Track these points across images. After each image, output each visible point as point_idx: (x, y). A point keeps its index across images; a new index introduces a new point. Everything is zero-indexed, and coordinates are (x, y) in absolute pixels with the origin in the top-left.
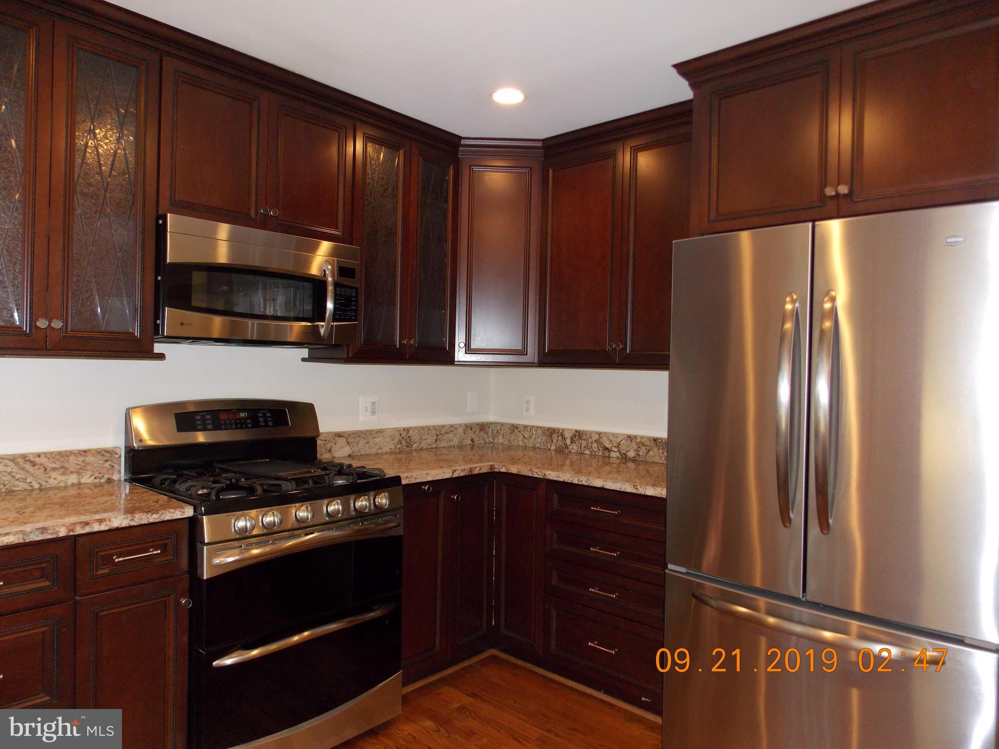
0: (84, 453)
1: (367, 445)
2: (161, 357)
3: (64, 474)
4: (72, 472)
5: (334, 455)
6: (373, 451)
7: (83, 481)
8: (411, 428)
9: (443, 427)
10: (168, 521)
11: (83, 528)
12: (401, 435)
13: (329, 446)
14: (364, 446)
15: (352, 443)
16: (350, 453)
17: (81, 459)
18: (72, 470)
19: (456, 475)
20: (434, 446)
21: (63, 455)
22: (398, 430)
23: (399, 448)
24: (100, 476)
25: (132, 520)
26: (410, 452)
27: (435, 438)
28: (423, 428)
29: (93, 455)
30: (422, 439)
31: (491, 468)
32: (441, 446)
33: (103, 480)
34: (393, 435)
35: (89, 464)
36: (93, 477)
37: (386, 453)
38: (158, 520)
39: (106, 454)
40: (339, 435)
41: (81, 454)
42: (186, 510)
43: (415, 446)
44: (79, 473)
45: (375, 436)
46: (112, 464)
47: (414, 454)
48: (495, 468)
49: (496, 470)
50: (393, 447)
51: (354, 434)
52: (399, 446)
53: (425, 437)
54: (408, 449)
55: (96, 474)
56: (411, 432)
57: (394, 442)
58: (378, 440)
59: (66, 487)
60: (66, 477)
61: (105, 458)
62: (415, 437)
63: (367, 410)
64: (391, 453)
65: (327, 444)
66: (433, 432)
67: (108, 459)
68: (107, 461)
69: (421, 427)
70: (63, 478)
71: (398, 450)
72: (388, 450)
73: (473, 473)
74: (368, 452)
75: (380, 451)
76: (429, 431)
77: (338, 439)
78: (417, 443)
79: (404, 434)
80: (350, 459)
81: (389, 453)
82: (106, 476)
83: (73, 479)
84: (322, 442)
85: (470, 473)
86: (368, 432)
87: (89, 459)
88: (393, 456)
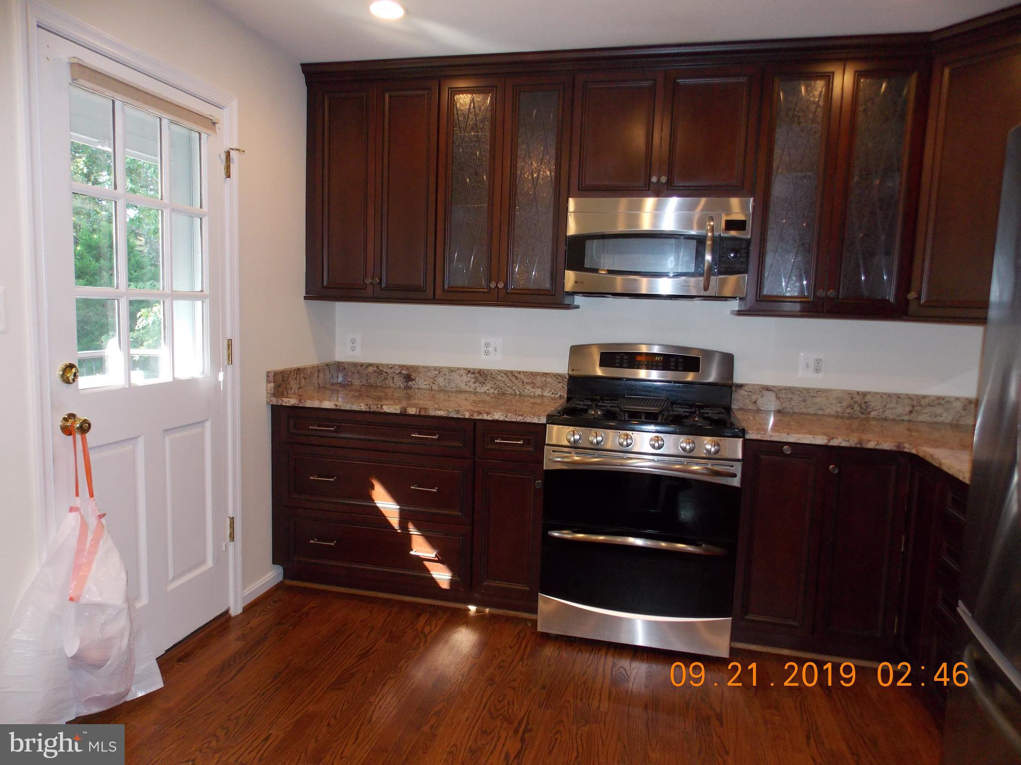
0: (545, 375)
1: (803, 404)
2: (577, 307)
3: (533, 387)
4: (538, 387)
5: (760, 408)
6: (811, 411)
7: (544, 394)
8: (869, 393)
9: (924, 397)
11: (478, 415)
12: (852, 399)
13: (754, 397)
14: (799, 404)
15: (783, 398)
16: (780, 409)
17: (544, 379)
18: (538, 385)
19: (831, 443)
20: (906, 418)
21: (533, 375)
22: (850, 394)
23: (849, 413)
24: (555, 392)
25: (506, 417)
26: (867, 420)
27: (908, 409)
28: (890, 395)
29: (551, 377)
30: (888, 406)
32: (920, 420)
33: (557, 396)
34: (840, 397)
35: (548, 383)
36: (551, 393)
37: (829, 416)
38: (522, 421)
39: (557, 376)
40: (768, 389)
41: (544, 376)
43: (873, 414)
44: (542, 389)
45: (815, 395)
46: (563, 386)
47: (873, 423)
50: (839, 410)
51: (786, 390)
52: (848, 411)
53: (892, 406)
54: (863, 416)
55: (553, 391)
56: (868, 398)
57: (842, 405)
58: (818, 400)
59: (534, 397)
60: (535, 390)
61: (558, 380)
62: (875, 404)
63: (807, 366)
64: (837, 416)
65: (752, 395)
66: (906, 401)
67: (560, 381)
68: (560, 383)
69: (885, 394)
70: (533, 390)
71: (846, 415)
72: (833, 413)
74: (804, 410)
75: (820, 412)
76: (899, 399)
77: (764, 392)
78: (879, 411)
79: (858, 398)
80: (779, 414)
81: (833, 416)
82: (559, 393)
83: (538, 392)
84: (746, 393)
86: (804, 389)
87: (549, 379)
88: (839, 421)
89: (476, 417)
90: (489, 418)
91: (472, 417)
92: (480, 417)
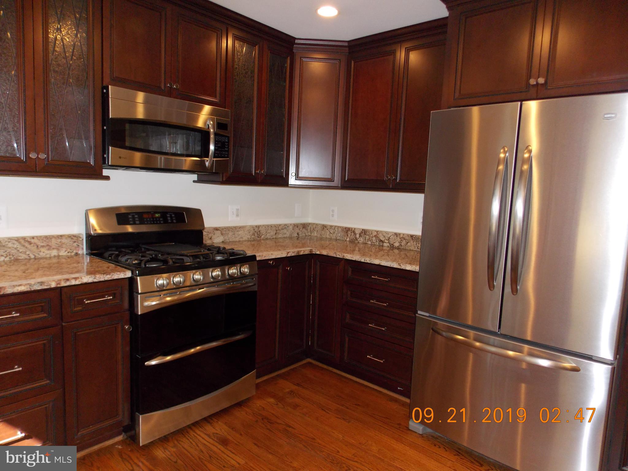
0: (60, 237)
1: (233, 236)
2: (107, 178)
3: (49, 249)
4: (53, 249)
5: (214, 241)
6: (237, 239)
7: (61, 254)
8: (260, 225)
9: (280, 225)
10: (116, 279)
11: (65, 282)
12: (254, 230)
13: (210, 235)
14: (231, 236)
15: (224, 234)
16: (223, 240)
17: (59, 240)
18: (54, 247)
19: (289, 255)
20: (274, 237)
21: (48, 238)
22: (252, 227)
23: (253, 238)
24: (71, 251)
25: (95, 278)
26: (260, 241)
27: (275, 232)
28: (268, 226)
29: (66, 239)
30: (267, 232)
31: (310, 252)
32: (279, 237)
33: (73, 254)
34: (249, 230)
35: (64, 244)
36: (67, 252)
37: (245, 241)
38: (110, 279)
39: (74, 238)
40: (216, 229)
41: (58, 238)
42: (127, 273)
43: (263, 236)
44: (58, 249)
45: (239, 230)
46: (78, 244)
47: (262, 241)
48: (313, 251)
49: (313, 253)
50: (249, 237)
51: (226, 228)
52: (253, 237)
53: (269, 231)
54: (259, 239)
55: (69, 250)
56: (260, 228)
57: (250, 234)
58: (240, 233)
59: (50, 258)
60: (50, 252)
61: (73, 240)
62: (263, 230)
63: (233, 214)
64: (248, 241)
65: (209, 234)
66: (274, 228)
67: (75, 241)
68: (75, 242)
69: (266, 225)
70: (48, 252)
71: (252, 239)
72: (247, 239)
73: (300, 254)
74: (234, 240)
75: (241, 240)
76: (272, 228)
77: (216, 232)
78: (264, 235)
79: (256, 229)
80: (223, 244)
81: (247, 241)
82: (75, 251)
83: (54, 253)
84: (206, 233)
85: (298, 254)
86: (234, 227)
87: (64, 240)
88: (249, 243)
89: (63, 284)
90: (78, 282)
91: (59, 286)
92: (68, 284)
